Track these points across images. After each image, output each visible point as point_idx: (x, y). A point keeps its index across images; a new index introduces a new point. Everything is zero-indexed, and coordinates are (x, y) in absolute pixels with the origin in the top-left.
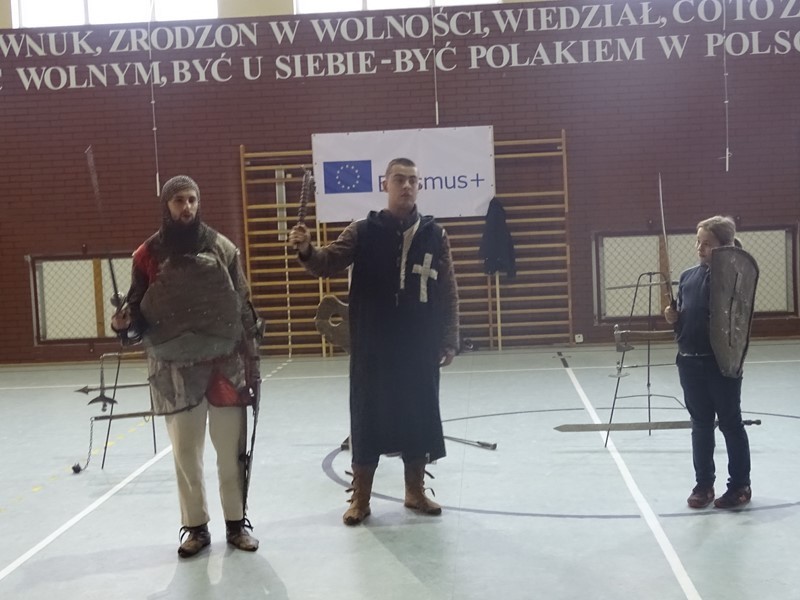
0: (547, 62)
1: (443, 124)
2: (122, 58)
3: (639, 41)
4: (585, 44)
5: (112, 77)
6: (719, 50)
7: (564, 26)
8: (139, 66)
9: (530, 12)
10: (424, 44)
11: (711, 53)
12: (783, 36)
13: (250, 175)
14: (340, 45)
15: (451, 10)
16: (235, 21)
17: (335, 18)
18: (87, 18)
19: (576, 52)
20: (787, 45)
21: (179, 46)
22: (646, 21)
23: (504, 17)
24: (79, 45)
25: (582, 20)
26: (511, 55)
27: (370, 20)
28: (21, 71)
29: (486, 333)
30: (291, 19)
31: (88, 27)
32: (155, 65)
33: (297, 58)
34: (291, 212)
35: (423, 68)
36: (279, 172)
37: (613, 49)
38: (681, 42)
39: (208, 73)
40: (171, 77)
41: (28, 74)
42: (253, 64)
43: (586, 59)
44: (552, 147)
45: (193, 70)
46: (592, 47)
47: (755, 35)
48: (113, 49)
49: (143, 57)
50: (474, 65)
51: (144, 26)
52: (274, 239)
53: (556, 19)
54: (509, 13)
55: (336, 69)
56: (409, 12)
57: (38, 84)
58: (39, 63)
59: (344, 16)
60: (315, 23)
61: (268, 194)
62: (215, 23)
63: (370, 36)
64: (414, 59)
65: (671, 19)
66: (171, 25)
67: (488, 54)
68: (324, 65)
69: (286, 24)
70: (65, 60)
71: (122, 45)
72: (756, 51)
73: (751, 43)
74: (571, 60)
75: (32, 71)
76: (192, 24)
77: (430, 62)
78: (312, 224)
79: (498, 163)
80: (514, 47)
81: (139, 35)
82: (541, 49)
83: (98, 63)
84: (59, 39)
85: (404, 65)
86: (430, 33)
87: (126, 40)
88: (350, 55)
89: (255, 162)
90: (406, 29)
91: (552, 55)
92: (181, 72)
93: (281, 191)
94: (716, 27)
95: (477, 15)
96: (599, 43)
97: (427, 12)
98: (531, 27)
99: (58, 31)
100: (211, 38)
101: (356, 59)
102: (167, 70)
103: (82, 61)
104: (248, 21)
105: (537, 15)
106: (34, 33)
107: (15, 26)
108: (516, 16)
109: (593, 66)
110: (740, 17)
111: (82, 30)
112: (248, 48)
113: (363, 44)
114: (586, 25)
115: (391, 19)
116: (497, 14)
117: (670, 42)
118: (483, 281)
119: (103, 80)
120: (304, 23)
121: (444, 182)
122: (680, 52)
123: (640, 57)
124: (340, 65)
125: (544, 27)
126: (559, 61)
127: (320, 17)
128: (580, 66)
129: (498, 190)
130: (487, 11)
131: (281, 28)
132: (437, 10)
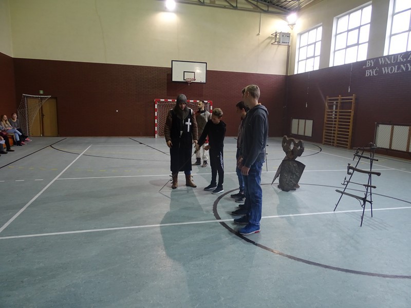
5: (407, 68)
18: (407, 49)
24: (400, 59)
28: (383, 69)
41: (385, 69)
48: (409, 59)
57: (387, 72)
58: (388, 65)
70: (394, 65)
75: (386, 68)
83: (404, 64)
84: (395, 57)
103: (399, 64)
106: (388, 57)
107: (384, 55)
119: (404, 69)
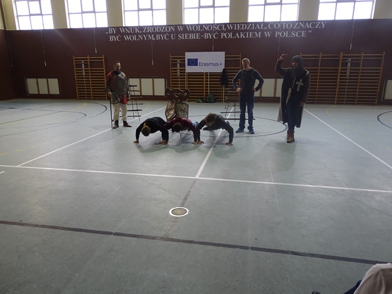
0: (238, 37)
1: (214, 51)
2: (146, 34)
3: (260, 33)
4: (247, 33)
5: (144, 38)
6: (278, 35)
7: (243, 29)
8: (149, 35)
9: (235, 25)
10: (211, 32)
11: (276, 36)
12: (294, 33)
13: (172, 61)
14: (192, 32)
15: (217, 24)
16: (170, 26)
17: (192, 25)
18: (139, 24)
19: (245, 35)
20: (294, 35)
21: (158, 31)
22: (262, 28)
23: (229, 26)
24: (137, 30)
25: (247, 28)
26: (230, 35)
27: (199, 26)
28: (125, 36)
29: (220, 98)
30: (182, 25)
31: (139, 26)
32: (153, 35)
33: (183, 35)
34: (180, 70)
35: (210, 38)
36: (178, 61)
37: (254, 35)
38: (270, 33)
39: (164, 38)
40: (156, 39)
42: (173, 36)
43: (247, 37)
44: (238, 57)
45: (160, 37)
46: (249, 34)
47: (287, 32)
48: (144, 32)
49: (150, 34)
50: (222, 37)
51: (150, 26)
52: (177, 75)
53: (241, 27)
54: (231, 25)
55: (191, 37)
56: (208, 24)
57: (128, 39)
58: (129, 34)
59: (194, 25)
60: (187, 26)
61: (175, 65)
62: (165, 26)
63: (199, 30)
64: (209, 36)
65: (268, 27)
66: (156, 26)
67: (225, 35)
68: (189, 36)
69: (181, 27)
70: (134, 34)
71: (146, 31)
72: (287, 36)
73: (286, 34)
74: (244, 37)
75: (127, 36)
76: (160, 26)
77: (212, 37)
78: (185, 73)
79: (225, 60)
80: (231, 33)
81: (149, 28)
82: (237, 34)
83: (140, 34)
84: (133, 29)
85: (206, 37)
86: (212, 29)
87: (147, 30)
88: (194, 34)
89: (173, 58)
90: (207, 28)
91: (240, 36)
92: (158, 37)
93: (178, 65)
94: (278, 30)
95: (223, 25)
96: (251, 33)
97: (212, 25)
98: (235, 29)
99: (132, 27)
100: (165, 29)
101: (196, 35)
102: (155, 37)
103: (137, 34)
104: (172, 26)
105: (237, 26)
106: (127, 27)
107: (124, 26)
108: (232, 26)
109: (249, 38)
110: (284, 28)
111: (137, 27)
112: (172, 32)
113: (198, 32)
114: (248, 29)
115: (204, 26)
116: (228, 25)
117: (267, 33)
118: (221, 87)
119: (142, 38)
120: (185, 26)
121: (213, 64)
122: (269, 36)
123: (260, 37)
124: (192, 36)
125: (238, 29)
126: (241, 37)
127: (188, 25)
128: (246, 38)
129: (225, 67)
130: (226, 24)
131: (180, 28)
132: (214, 24)
